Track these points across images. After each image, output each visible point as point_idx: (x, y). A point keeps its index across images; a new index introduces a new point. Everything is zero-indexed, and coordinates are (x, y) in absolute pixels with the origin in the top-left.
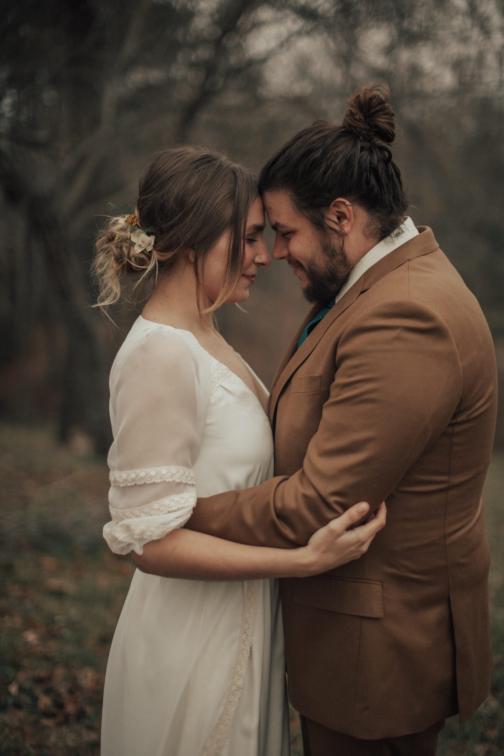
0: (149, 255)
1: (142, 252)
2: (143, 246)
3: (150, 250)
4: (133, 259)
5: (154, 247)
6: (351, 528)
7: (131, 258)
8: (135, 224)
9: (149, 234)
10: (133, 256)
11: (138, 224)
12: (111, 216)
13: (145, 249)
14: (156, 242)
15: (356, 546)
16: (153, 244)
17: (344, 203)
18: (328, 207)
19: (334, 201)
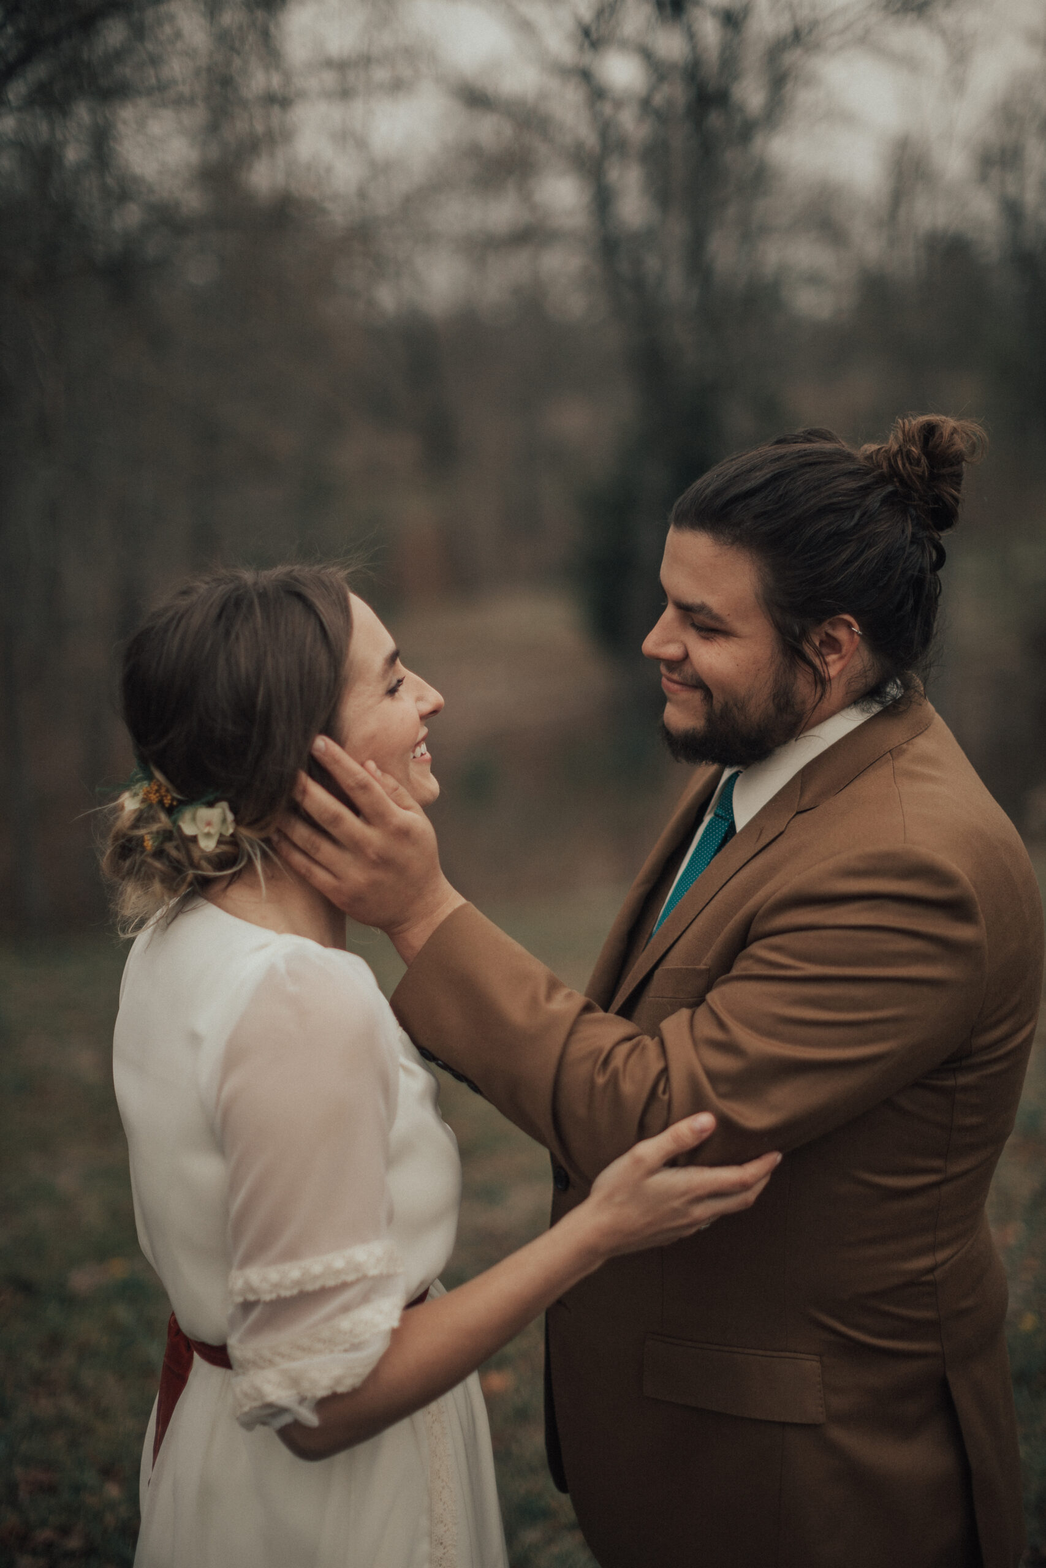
0: (233, 841)
1: (219, 842)
2: (212, 831)
3: (231, 831)
4: (204, 864)
5: (238, 822)
6: (674, 1161)
7: (199, 864)
8: (169, 797)
9: (211, 805)
10: (200, 859)
11: (175, 795)
12: (100, 806)
13: (221, 835)
14: (234, 810)
15: (683, 1200)
16: (230, 817)
17: (849, 625)
18: (820, 622)
19: (837, 616)
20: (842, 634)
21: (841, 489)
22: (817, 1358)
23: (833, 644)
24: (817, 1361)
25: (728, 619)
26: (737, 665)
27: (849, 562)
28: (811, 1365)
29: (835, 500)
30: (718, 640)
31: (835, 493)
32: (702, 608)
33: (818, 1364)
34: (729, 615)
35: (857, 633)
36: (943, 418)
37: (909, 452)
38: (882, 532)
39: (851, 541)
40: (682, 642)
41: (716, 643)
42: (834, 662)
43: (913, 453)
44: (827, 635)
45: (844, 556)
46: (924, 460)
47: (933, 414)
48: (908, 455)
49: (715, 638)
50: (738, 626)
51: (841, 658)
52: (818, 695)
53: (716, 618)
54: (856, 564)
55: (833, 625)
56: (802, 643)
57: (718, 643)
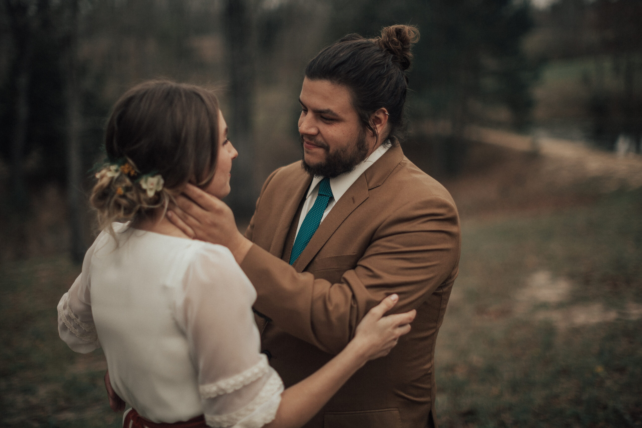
3: (160, 189)
5: (165, 185)
8: (134, 172)
9: (153, 176)
11: (137, 171)
13: (156, 190)
14: (165, 179)
16: (162, 182)
17: (384, 112)
18: (374, 112)
19: (380, 109)
20: (381, 116)
21: (378, 57)
22: (397, 409)
23: (378, 120)
24: (397, 410)
25: (340, 114)
26: (344, 134)
27: (385, 86)
28: (396, 412)
29: (376, 62)
30: (334, 124)
31: (376, 59)
32: (328, 111)
33: (398, 412)
34: (340, 113)
35: (388, 115)
36: (402, 26)
37: (393, 40)
38: (393, 73)
39: (384, 78)
40: (317, 127)
41: (333, 126)
42: (379, 127)
43: (395, 40)
44: (376, 117)
45: (383, 84)
46: (400, 43)
47: (396, 24)
48: (393, 41)
49: (333, 124)
50: (343, 116)
51: (381, 126)
52: (375, 141)
53: (334, 114)
54: (387, 87)
55: (378, 114)
56: (368, 121)
57: (334, 126)
